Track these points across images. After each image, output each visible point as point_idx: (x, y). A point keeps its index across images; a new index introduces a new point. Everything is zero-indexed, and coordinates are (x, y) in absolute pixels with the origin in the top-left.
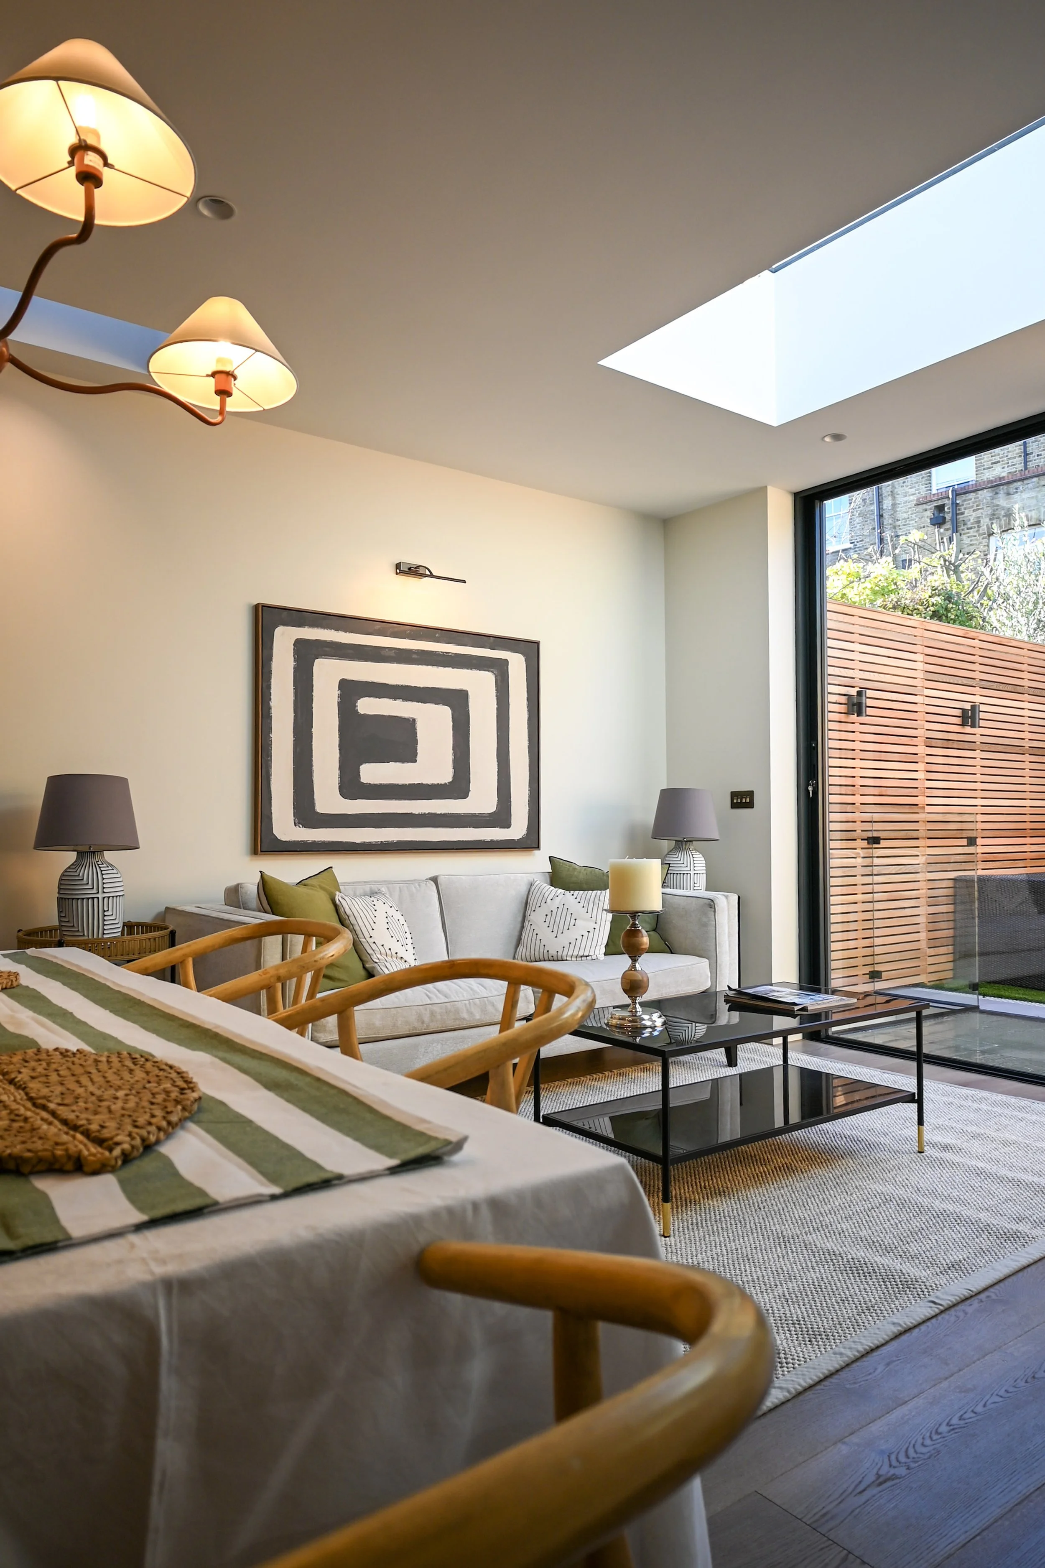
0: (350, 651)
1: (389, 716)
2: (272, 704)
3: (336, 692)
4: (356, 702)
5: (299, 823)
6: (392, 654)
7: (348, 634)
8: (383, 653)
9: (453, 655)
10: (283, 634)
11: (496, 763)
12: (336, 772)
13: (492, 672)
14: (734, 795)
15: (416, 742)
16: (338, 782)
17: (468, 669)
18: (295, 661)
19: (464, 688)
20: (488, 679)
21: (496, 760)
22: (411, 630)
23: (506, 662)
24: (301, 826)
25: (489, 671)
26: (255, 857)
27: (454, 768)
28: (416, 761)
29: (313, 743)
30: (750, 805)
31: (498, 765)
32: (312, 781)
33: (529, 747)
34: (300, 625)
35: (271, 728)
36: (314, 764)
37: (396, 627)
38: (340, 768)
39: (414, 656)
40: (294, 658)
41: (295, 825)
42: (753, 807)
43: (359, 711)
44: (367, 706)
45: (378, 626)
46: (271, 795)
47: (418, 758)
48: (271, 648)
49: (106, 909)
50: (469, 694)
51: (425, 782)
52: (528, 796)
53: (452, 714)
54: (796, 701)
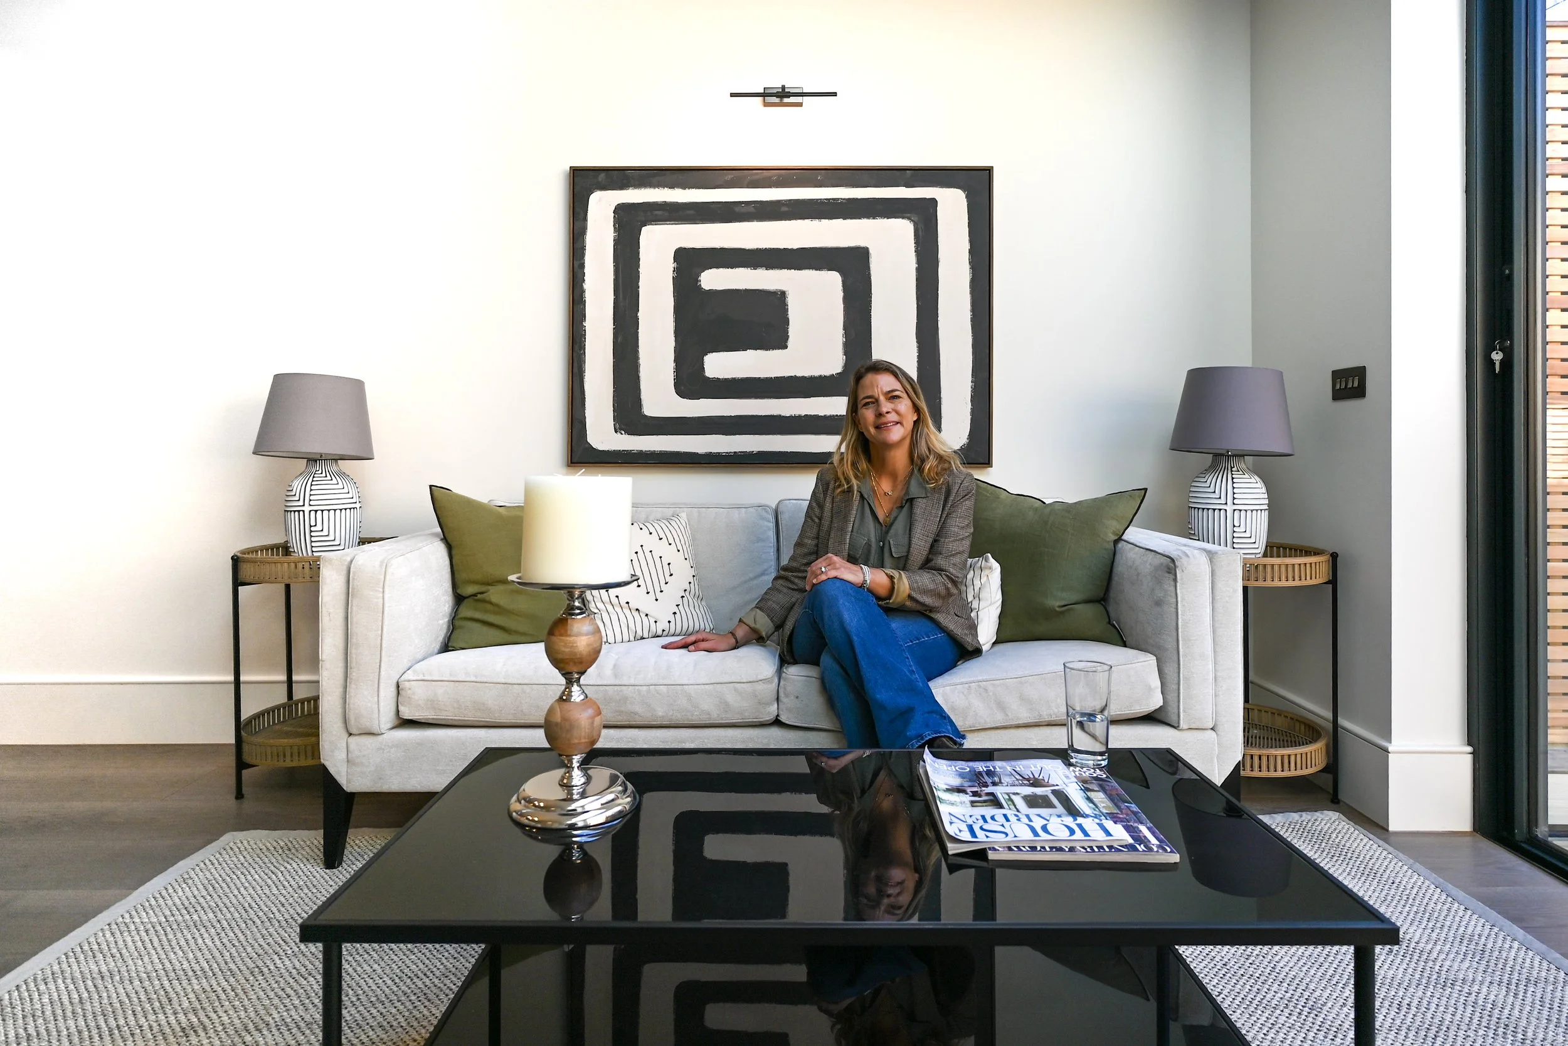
0: (691, 212)
1: (746, 290)
2: (586, 286)
3: (670, 265)
4: (699, 275)
5: (621, 429)
6: (751, 209)
7: (687, 191)
8: (737, 209)
9: (844, 201)
10: (600, 200)
11: (915, 344)
12: (671, 365)
13: (909, 218)
14: (1337, 375)
15: (787, 322)
16: (673, 378)
17: (868, 218)
18: (615, 231)
19: (863, 244)
20: (903, 229)
21: (915, 340)
22: (779, 176)
23: (933, 202)
24: (623, 432)
25: (903, 218)
26: (571, 470)
27: (845, 353)
28: (786, 347)
29: (639, 331)
30: (1359, 392)
31: (918, 347)
32: (638, 377)
33: (972, 320)
34: (622, 187)
35: (585, 316)
36: (640, 356)
37: (757, 174)
38: (675, 361)
39: (784, 209)
40: (615, 228)
41: (616, 432)
42: (1364, 396)
43: (703, 286)
44: (713, 279)
45: (729, 176)
46: (584, 395)
47: (790, 343)
48: (585, 219)
49: (313, 523)
50: (871, 251)
51: (799, 374)
52: (970, 389)
53: (843, 281)
54: (1467, 192)
